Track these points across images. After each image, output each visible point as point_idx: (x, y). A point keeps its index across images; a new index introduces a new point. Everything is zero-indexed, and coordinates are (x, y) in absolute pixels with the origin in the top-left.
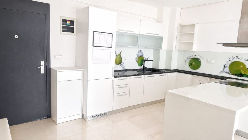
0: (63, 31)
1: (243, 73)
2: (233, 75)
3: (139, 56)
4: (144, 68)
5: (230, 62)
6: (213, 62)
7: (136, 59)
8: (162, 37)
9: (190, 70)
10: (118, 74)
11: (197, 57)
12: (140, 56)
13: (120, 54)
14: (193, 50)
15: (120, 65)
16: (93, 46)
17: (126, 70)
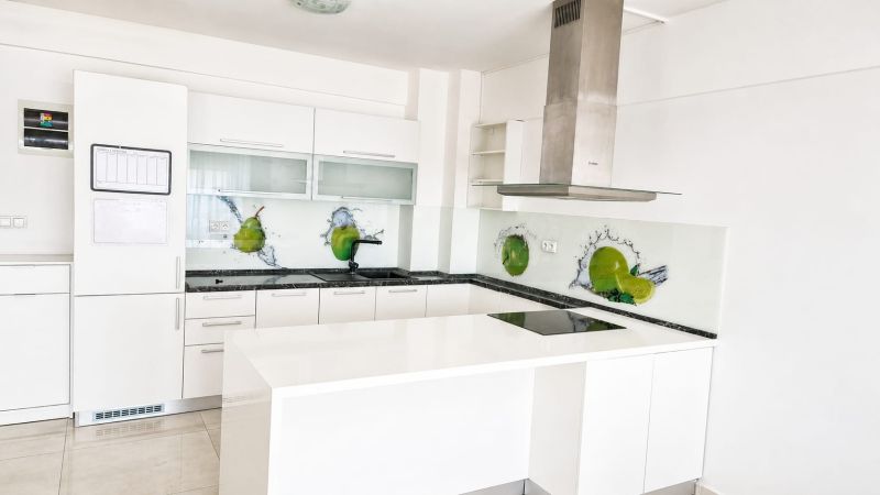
0: (27, 144)
1: (621, 287)
2: (598, 293)
3: (338, 225)
4: (353, 266)
5: (592, 250)
6: (555, 249)
7: (326, 236)
8: (416, 165)
9: (506, 276)
10: (217, 282)
11: (519, 232)
12: (344, 228)
13: (256, 218)
14: (504, 209)
15: (255, 254)
16: (92, 189)
17: (285, 272)
